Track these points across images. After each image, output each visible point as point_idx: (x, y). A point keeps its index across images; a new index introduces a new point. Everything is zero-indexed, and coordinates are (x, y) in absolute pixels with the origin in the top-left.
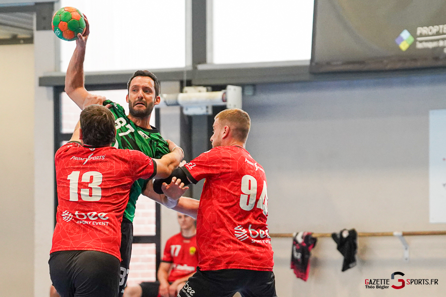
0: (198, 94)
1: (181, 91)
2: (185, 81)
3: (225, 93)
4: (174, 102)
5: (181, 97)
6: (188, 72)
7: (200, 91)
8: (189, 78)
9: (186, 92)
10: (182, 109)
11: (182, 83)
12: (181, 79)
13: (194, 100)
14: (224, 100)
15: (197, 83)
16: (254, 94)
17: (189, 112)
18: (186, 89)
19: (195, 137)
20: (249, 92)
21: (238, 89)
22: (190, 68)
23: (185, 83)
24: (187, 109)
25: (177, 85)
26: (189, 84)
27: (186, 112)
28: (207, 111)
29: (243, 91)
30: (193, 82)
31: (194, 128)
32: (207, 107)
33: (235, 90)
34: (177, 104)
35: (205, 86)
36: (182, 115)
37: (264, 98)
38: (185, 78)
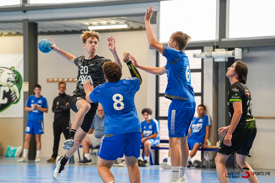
0: (221, 52)
1: (214, 51)
2: (216, 46)
3: (234, 52)
4: (210, 56)
5: (214, 54)
6: (217, 42)
7: (222, 51)
8: (217, 45)
9: (216, 51)
10: (214, 59)
11: (214, 47)
12: (214, 45)
13: (219, 55)
14: (233, 55)
15: (221, 47)
16: (248, 52)
17: (217, 60)
18: (216, 50)
19: (220, 72)
20: (246, 51)
21: (240, 50)
22: (218, 40)
23: (215, 47)
24: (216, 59)
25: (212, 48)
26: (217, 47)
27: (215, 60)
28: (225, 60)
29: (243, 51)
30: (219, 47)
31: (219, 68)
32: (226, 58)
33: (238, 50)
34: (211, 57)
35: (224, 48)
36: (214, 62)
37: (253, 54)
38: (215, 45)
